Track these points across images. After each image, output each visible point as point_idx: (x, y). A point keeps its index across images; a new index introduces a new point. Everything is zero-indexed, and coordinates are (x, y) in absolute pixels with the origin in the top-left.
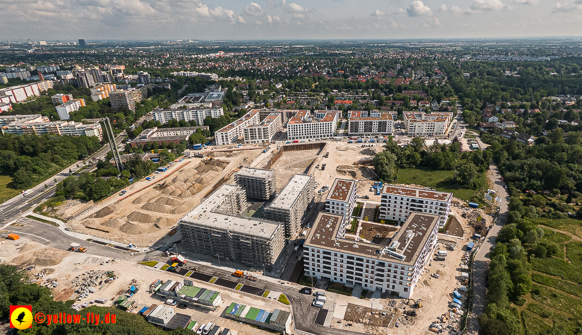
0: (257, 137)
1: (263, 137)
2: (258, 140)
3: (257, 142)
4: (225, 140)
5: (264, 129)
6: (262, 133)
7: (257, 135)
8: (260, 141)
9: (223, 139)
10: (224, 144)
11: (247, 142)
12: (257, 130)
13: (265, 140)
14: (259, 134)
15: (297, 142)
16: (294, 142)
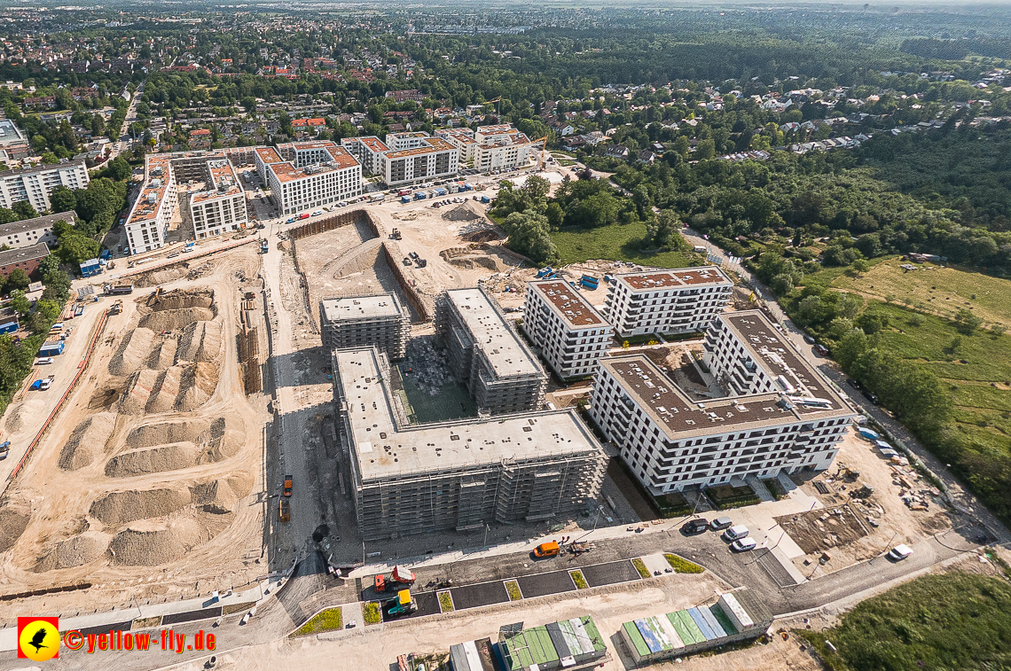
2: (224, 225)
3: (221, 232)
8: (229, 227)
10: (149, 248)
11: (202, 235)
13: (238, 223)
15: (307, 216)
16: (301, 218)
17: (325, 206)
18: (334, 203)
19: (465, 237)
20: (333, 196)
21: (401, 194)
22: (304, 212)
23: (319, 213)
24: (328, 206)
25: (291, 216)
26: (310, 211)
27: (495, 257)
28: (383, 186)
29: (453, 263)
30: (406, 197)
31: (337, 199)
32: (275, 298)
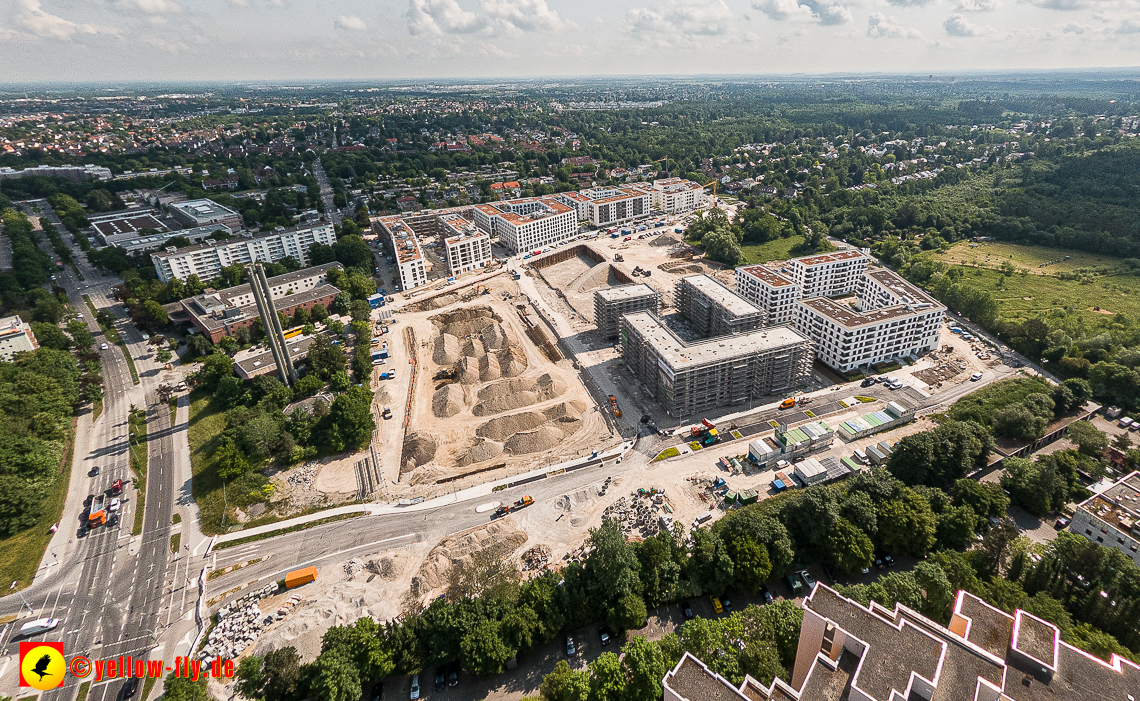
0: (473, 259)
1: (482, 257)
2: (474, 263)
3: (472, 269)
4: (418, 276)
5: (482, 241)
6: (480, 248)
7: (473, 255)
8: (477, 264)
9: (415, 275)
10: (416, 285)
11: (457, 272)
12: (472, 246)
13: (485, 261)
14: (475, 252)
15: (539, 253)
16: (536, 254)
17: (551, 245)
18: (557, 242)
19: (673, 256)
20: (556, 237)
21: (609, 232)
22: (536, 250)
23: (547, 250)
24: (553, 244)
25: (525, 254)
26: (541, 249)
27: (701, 264)
28: (593, 228)
29: (670, 272)
30: (616, 234)
31: (559, 239)
32: (542, 306)
